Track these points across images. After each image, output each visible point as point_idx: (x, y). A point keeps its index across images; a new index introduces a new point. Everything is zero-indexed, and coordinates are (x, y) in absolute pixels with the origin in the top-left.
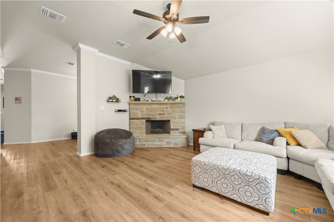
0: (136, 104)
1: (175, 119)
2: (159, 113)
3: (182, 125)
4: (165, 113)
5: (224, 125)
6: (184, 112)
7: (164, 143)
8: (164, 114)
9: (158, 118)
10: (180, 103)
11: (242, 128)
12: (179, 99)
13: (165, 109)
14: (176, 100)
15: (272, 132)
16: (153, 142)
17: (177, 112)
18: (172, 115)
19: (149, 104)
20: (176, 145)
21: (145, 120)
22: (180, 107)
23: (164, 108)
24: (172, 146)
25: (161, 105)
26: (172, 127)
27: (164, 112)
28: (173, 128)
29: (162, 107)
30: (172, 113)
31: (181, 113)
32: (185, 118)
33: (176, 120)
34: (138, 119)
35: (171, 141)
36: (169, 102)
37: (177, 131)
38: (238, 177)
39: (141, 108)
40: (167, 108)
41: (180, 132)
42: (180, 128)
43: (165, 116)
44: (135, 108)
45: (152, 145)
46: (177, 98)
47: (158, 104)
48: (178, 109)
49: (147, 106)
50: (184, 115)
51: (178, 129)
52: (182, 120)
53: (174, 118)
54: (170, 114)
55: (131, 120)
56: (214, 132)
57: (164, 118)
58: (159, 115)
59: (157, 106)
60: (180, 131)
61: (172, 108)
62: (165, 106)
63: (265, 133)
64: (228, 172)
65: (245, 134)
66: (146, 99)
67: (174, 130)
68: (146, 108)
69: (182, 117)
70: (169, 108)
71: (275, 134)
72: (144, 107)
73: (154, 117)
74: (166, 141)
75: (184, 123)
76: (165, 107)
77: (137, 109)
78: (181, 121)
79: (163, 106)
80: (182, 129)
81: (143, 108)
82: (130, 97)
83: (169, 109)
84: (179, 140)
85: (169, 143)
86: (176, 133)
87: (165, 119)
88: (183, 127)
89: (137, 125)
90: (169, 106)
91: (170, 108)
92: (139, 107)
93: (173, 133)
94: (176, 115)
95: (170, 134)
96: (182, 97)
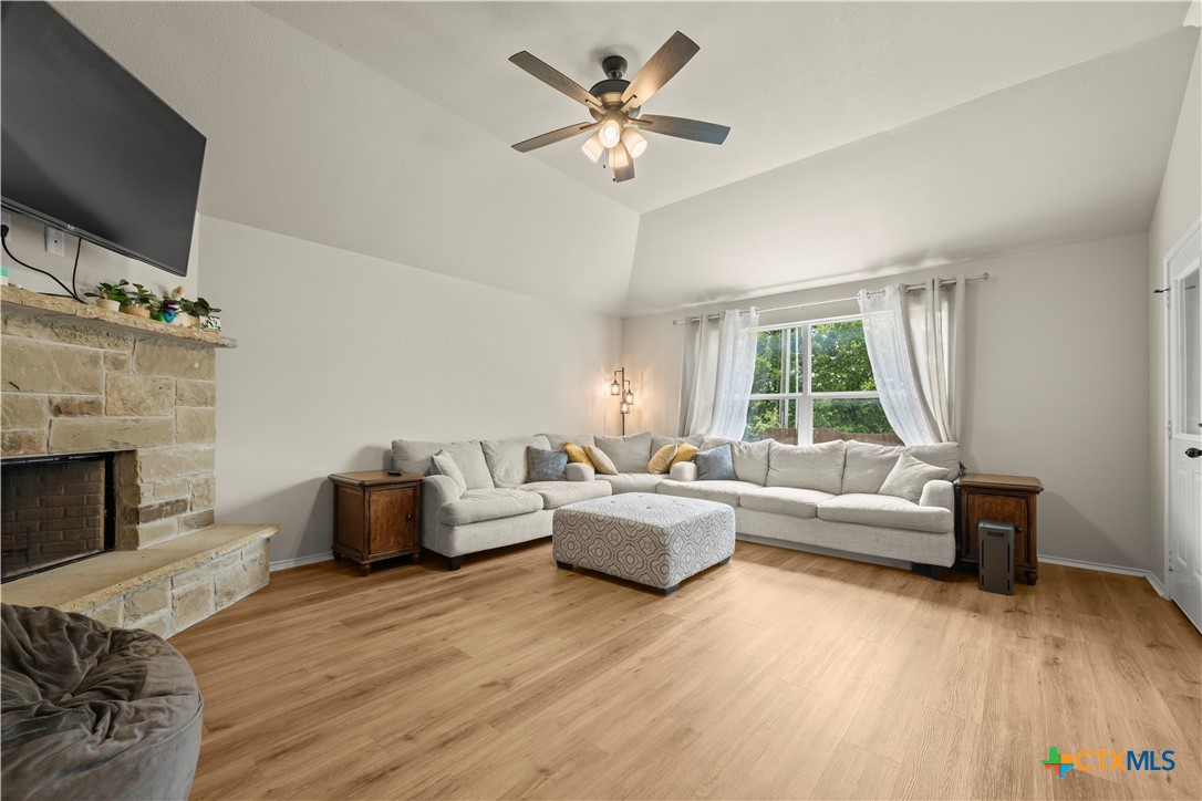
1: (167, 441)
2: (58, 397)
3: (202, 477)
4: (102, 398)
6: (211, 401)
8: (93, 407)
9: (49, 439)
10: (189, 344)
11: (484, 453)
12: (181, 318)
13: (104, 370)
15: (553, 456)
17: (180, 398)
18: (148, 419)
20: (230, 594)
22: (192, 366)
23: (94, 360)
24: (209, 610)
25: (72, 337)
26: (147, 497)
27: (94, 389)
28: (156, 502)
29: (80, 353)
30: (150, 401)
31: (199, 404)
32: (213, 435)
33: (172, 450)
37: (172, 520)
40: (118, 364)
41: (188, 524)
42: (188, 497)
43: (105, 420)
48: (183, 382)
50: (211, 417)
51: (178, 506)
52: (203, 447)
53: (163, 433)
54: (135, 408)
57: (97, 434)
58: (56, 411)
59: (42, 339)
60: (188, 513)
61: (151, 369)
62: (102, 348)
63: (540, 461)
67: (158, 513)
69: (201, 430)
70: (132, 364)
74: (178, 591)
75: (208, 461)
76: (101, 351)
78: (195, 452)
79: (86, 344)
80: (201, 496)
83: (134, 376)
85: (193, 599)
86: (169, 529)
87: (104, 447)
88: (207, 495)
90: (125, 352)
93: (155, 534)
94: (171, 414)
95: (110, 545)
96: (200, 308)
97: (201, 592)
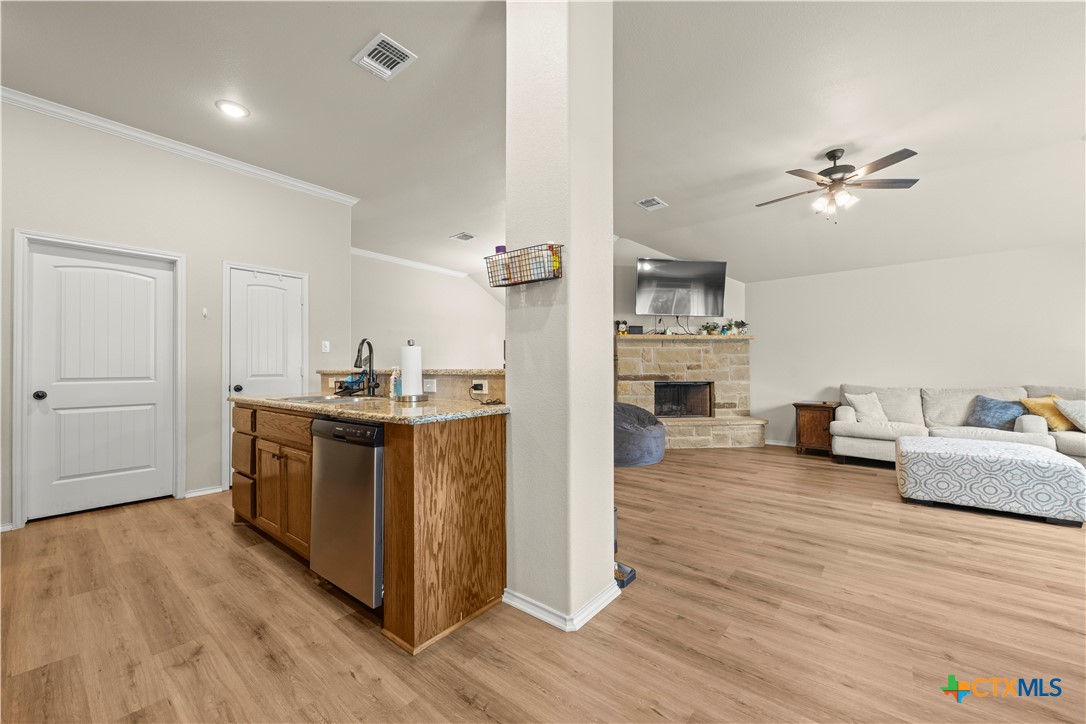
0: (631, 341)
1: (727, 379)
2: (688, 364)
3: (743, 395)
4: (702, 363)
5: (874, 394)
6: (748, 363)
7: (710, 438)
8: (699, 367)
9: (687, 377)
10: (738, 341)
11: (922, 398)
12: (735, 330)
13: (702, 354)
14: (729, 332)
15: (1006, 406)
16: (684, 435)
17: (732, 362)
18: (718, 371)
19: (663, 341)
20: (740, 443)
21: (653, 382)
22: (737, 349)
23: (699, 351)
24: (730, 445)
25: (692, 345)
26: (718, 400)
27: (699, 361)
28: (722, 402)
29: (695, 350)
30: (719, 364)
31: (740, 364)
32: (748, 378)
33: (729, 382)
34: (636, 378)
35: (727, 433)
36: (710, 337)
37: (730, 410)
38: (1020, 473)
39: (644, 350)
40: (707, 352)
41: (737, 413)
42: (737, 402)
43: (703, 371)
44: (631, 350)
45: (683, 441)
46: (729, 327)
47: (685, 341)
48: (733, 356)
49: (659, 346)
50: (748, 369)
51: (732, 405)
52: (743, 382)
53: (724, 376)
54: (713, 367)
55: (620, 382)
56: (859, 409)
57: (700, 376)
58: (688, 368)
59: (684, 347)
60: (737, 409)
61: (719, 353)
62: (702, 347)
63: (990, 408)
64: (998, 467)
65: (933, 414)
66: (658, 330)
67: (722, 406)
68: (657, 352)
69: (743, 375)
70: (712, 351)
71: (1015, 411)
72: (652, 350)
73: (677, 374)
74: (716, 432)
75: (747, 389)
76: (702, 349)
77: (634, 354)
78: (740, 384)
79: (696, 347)
80: (743, 403)
81: (649, 351)
82: (617, 324)
83: (712, 356)
84: (745, 432)
85: (722, 438)
86: (728, 414)
87: (703, 380)
88: (746, 400)
89: (634, 393)
90: (710, 347)
91: (715, 352)
92: (639, 348)
93: (721, 414)
94: (729, 369)
95: (710, 416)
96: (740, 325)
97: (725, 436)
